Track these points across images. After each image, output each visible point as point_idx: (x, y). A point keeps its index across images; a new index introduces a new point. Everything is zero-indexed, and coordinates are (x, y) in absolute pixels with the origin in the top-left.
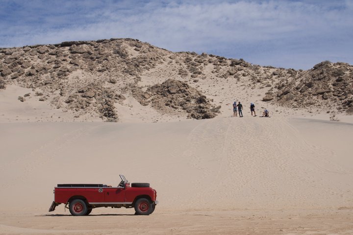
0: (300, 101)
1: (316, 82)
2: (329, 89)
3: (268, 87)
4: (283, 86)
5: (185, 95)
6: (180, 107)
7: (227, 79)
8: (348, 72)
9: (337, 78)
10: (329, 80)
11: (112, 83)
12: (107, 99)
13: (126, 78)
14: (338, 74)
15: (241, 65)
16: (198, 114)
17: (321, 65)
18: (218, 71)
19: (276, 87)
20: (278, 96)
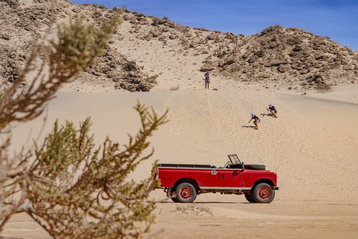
0: (249, 73)
1: (267, 50)
2: (286, 60)
3: (204, 55)
4: (224, 53)
5: (108, 60)
6: (104, 74)
7: (150, 42)
8: (306, 41)
9: (294, 47)
10: (284, 48)
11: (4, 39)
12: (10, 60)
13: (21, 33)
14: (294, 42)
15: (165, 25)
16: (129, 84)
17: (270, 30)
18: (137, 31)
19: (215, 55)
20: (219, 66)
